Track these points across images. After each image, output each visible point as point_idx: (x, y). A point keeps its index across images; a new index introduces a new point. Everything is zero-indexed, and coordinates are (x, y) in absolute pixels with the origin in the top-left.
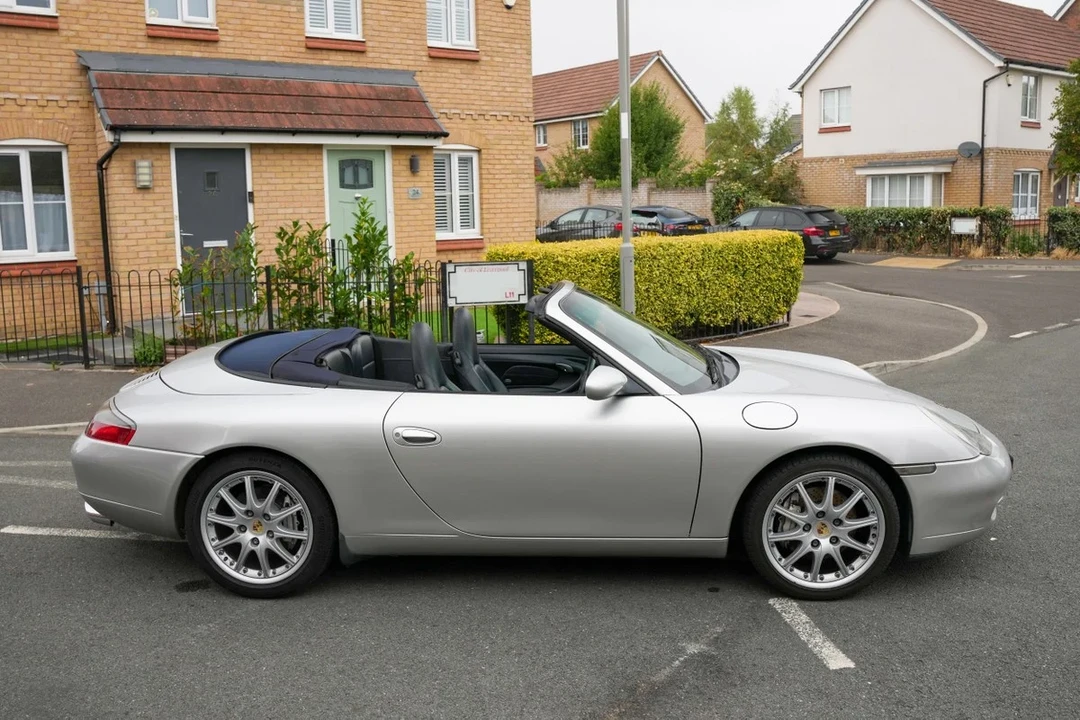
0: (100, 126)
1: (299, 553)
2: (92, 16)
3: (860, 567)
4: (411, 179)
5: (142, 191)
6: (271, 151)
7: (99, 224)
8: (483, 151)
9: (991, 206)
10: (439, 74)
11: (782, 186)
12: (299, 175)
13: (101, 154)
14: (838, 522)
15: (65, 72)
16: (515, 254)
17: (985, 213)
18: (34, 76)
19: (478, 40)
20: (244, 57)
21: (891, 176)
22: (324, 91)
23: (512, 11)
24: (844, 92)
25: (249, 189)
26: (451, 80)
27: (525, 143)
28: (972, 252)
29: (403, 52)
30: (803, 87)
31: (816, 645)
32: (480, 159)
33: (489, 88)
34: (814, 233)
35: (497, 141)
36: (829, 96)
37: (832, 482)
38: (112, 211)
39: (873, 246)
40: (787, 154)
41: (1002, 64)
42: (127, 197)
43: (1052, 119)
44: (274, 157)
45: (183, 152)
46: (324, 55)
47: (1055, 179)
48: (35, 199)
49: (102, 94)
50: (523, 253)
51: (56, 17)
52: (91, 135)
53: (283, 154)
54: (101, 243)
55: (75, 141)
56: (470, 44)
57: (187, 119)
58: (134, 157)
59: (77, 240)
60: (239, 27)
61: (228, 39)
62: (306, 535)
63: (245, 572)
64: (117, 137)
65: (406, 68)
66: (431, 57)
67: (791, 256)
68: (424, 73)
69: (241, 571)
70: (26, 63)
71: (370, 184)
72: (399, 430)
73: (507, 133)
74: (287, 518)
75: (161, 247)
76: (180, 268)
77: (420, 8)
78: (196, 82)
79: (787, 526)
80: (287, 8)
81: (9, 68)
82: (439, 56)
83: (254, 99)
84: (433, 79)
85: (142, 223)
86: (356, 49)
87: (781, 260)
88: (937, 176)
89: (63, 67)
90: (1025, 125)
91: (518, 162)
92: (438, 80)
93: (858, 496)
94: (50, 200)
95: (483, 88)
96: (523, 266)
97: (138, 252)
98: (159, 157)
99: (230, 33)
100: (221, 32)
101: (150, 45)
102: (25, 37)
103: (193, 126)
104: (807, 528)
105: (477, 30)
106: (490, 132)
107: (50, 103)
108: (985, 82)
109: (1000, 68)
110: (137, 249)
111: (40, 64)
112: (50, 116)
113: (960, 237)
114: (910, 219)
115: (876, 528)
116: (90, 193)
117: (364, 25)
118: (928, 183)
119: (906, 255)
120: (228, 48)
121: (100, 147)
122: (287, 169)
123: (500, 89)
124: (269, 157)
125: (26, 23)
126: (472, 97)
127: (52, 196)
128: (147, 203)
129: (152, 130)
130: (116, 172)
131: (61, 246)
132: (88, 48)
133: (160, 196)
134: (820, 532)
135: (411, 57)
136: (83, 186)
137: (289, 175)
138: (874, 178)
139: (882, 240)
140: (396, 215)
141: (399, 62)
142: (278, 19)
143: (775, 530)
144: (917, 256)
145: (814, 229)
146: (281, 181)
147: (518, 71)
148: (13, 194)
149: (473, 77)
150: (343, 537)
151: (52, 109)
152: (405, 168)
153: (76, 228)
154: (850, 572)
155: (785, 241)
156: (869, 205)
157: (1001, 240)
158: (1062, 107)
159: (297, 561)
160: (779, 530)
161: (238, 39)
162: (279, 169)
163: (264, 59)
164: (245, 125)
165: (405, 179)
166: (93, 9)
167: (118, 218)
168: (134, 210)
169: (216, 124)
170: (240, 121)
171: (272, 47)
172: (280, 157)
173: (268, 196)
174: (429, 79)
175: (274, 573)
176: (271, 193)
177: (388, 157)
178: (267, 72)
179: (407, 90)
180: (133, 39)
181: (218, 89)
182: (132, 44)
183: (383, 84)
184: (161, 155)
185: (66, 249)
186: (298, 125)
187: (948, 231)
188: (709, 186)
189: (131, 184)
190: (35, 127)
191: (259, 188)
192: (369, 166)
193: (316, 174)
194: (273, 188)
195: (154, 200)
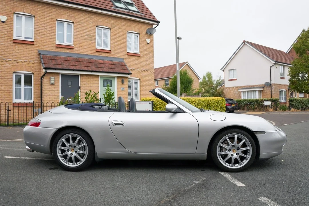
0: (42, 68)
1: (84, 158)
2: (42, 41)
3: (245, 162)
4: (122, 85)
5: (52, 85)
6: (86, 76)
7: (40, 94)
8: (141, 79)
9: (274, 98)
10: (130, 59)
11: (220, 94)
12: (93, 83)
13: (42, 75)
14: (238, 148)
15: (35, 55)
16: (149, 99)
17: (272, 100)
18: (27, 56)
19: (140, 51)
20: (80, 53)
21: (247, 91)
22: (100, 62)
23: (149, 44)
24: (235, 70)
25: (79, 86)
26: (133, 61)
27: (152, 78)
28: (270, 110)
29: (121, 53)
30: (224, 69)
31: (233, 181)
32: (140, 81)
33: (143, 63)
34: (228, 105)
35: (144, 77)
36: (231, 71)
37: (236, 137)
38: (44, 90)
39: (244, 109)
40: (220, 86)
41: (274, 62)
42: (48, 86)
43: (288, 76)
44: (87, 78)
45: (63, 76)
46: (100, 53)
47: (290, 92)
48: (24, 87)
49: (43, 60)
50: (151, 99)
51: (34, 42)
52: (40, 71)
54: (40, 99)
55: (35, 72)
56: (137, 52)
57: (64, 67)
58: (50, 76)
59: (34, 98)
60: (79, 46)
61: (76, 48)
62: (86, 152)
63: (68, 163)
64: (46, 70)
65: (121, 57)
66: (128, 55)
67: (222, 104)
68: (126, 59)
69: (67, 163)
70: (25, 52)
71: (111, 86)
72: (113, 122)
73: (147, 75)
74: (81, 147)
75: (56, 100)
76: (60, 102)
77: (125, 43)
78: (67, 58)
79: (224, 150)
80: (91, 41)
81: (21, 54)
82: (130, 55)
83: (82, 63)
84: (128, 61)
85: (51, 93)
86: (109, 52)
87: (220, 105)
88: (260, 91)
89: (34, 53)
90: (281, 78)
91: (150, 83)
92: (130, 61)
93: (244, 141)
94: (28, 87)
95: (141, 63)
96: (151, 102)
97: (49, 101)
99: (77, 47)
100: (74, 46)
101: (56, 49)
102: (26, 46)
103: (66, 68)
104: (230, 150)
105: (140, 49)
106: (143, 75)
107: (30, 62)
108: (270, 67)
109: (274, 63)
110: (49, 100)
111: (29, 53)
112: (30, 66)
113: (266, 106)
114: (253, 102)
115: (249, 150)
116: (38, 85)
117: (111, 46)
118: (257, 93)
119: (252, 111)
120: (76, 51)
121: (42, 74)
122: (89, 81)
123: (146, 64)
124: (85, 78)
125: (26, 43)
126: (138, 65)
127: (29, 86)
128: (53, 88)
129: (55, 69)
130: (45, 80)
131: (30, 99)
132: (41, 49)
134: (233, 152)
135: (123, 55)
136: (37, 84)
137: (90, 83)
138: (243, 92)
139: (246, 108)
140: (118, 94)
141: (119, 56)
142: (89, 44)
143: (220, 151)
144: (255, 111)
145: (228, 104)
146: (88, 84)
147: (150, 59)
148: (19, 85)
149: (139, 60)
150: (96, 153)
151: (31, 64)
152: (120, 82)
153: (34, 94)
154: (242, 163)
155: (220, 100)
156: (242, 98)
157: (277, 107)
158: (290, 73)
159: (83, 160)
160: (222, 151)
161: (79, 48)
162: (87, 81)
163: (85, 54)
164: (79, 69)
165: (120, 85)
166: (43, 40)
167: (45, 92)
168: (49, 90)
169: (72, 68)
170: (78, 68)
171: (87, 51)
172: (88, 78)
174: (127, 60)
175: (76, 164)
176: (85, 87)
177: (116, 79)
178: (85, 57)
179: (121, 63)
180: (52, 47)
181: (73, 60)
182: (52, 49)
183: (116, 61)
184: (57, 76)
185: (32, 100)
186: (93, 70)
187: (263, 105)
188: (200, 95)
189: (49, 83)
190: (26, 68)
191: (82, 86)
192: (111, 81)
193: (97, 83)
194: (86, 86)
195: (55, 87)
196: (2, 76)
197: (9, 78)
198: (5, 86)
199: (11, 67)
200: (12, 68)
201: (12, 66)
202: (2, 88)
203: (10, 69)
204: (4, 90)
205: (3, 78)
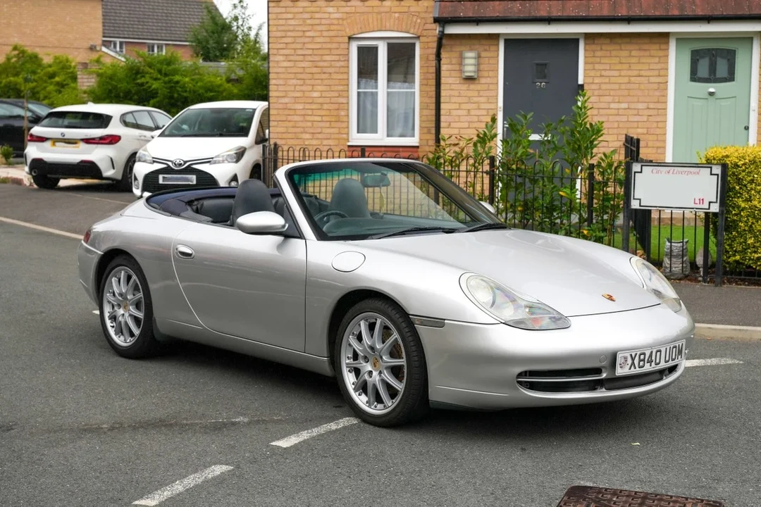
5: (468, 81)
6: (608, 41)
12: (640, 67)
25: (580, 82)
37: (378, 322)
38: (441, 100)
42: (453, 87)
44: (610, 47)
45: (512, 43)
48: (388, 87)
53: (620, 44)
55: (425, 33)
57: (516, 10)
58: (462, 48)
59: (420, 127)
64: (442, 29)
71: (730, 77)
94: (400, 88)
96: (717, 170)
98: (487, 47)
112: (406, 9)
122: (623, 60)
124: (604, 47)
128: (470, 93)
129: (478, 21)
130: (445, 64)
131: (410, 132)
133: (485, 87)
136: (429, 76)
137: (626, 66)
146: (616, 73)
148: (370, 81)
151: (408, 1)
153: (420, 116)
162: (616, 60)
168: (460, 100)
169: (543, 14)
172: (617, 47)
173: (600, 89)
176: (604, 87)
177: (757, 44)
184: (490, 45)
185: (414, 136)
186: (633, 13)
189: (458, 75)
190: (392, 21)
191: (590, 80)
192: (730, 56)
193: (659, 66)
194: (607, 80)
195: (479, 91)
196: (315, 52)
197: (336, 58)
198: (324, 88)
199: (343, 19)
200: (345, 22)
201: (345, 16)
202: (316, 94)
203: (339, 27)
204: (321, 100)
205: (317, 58)
